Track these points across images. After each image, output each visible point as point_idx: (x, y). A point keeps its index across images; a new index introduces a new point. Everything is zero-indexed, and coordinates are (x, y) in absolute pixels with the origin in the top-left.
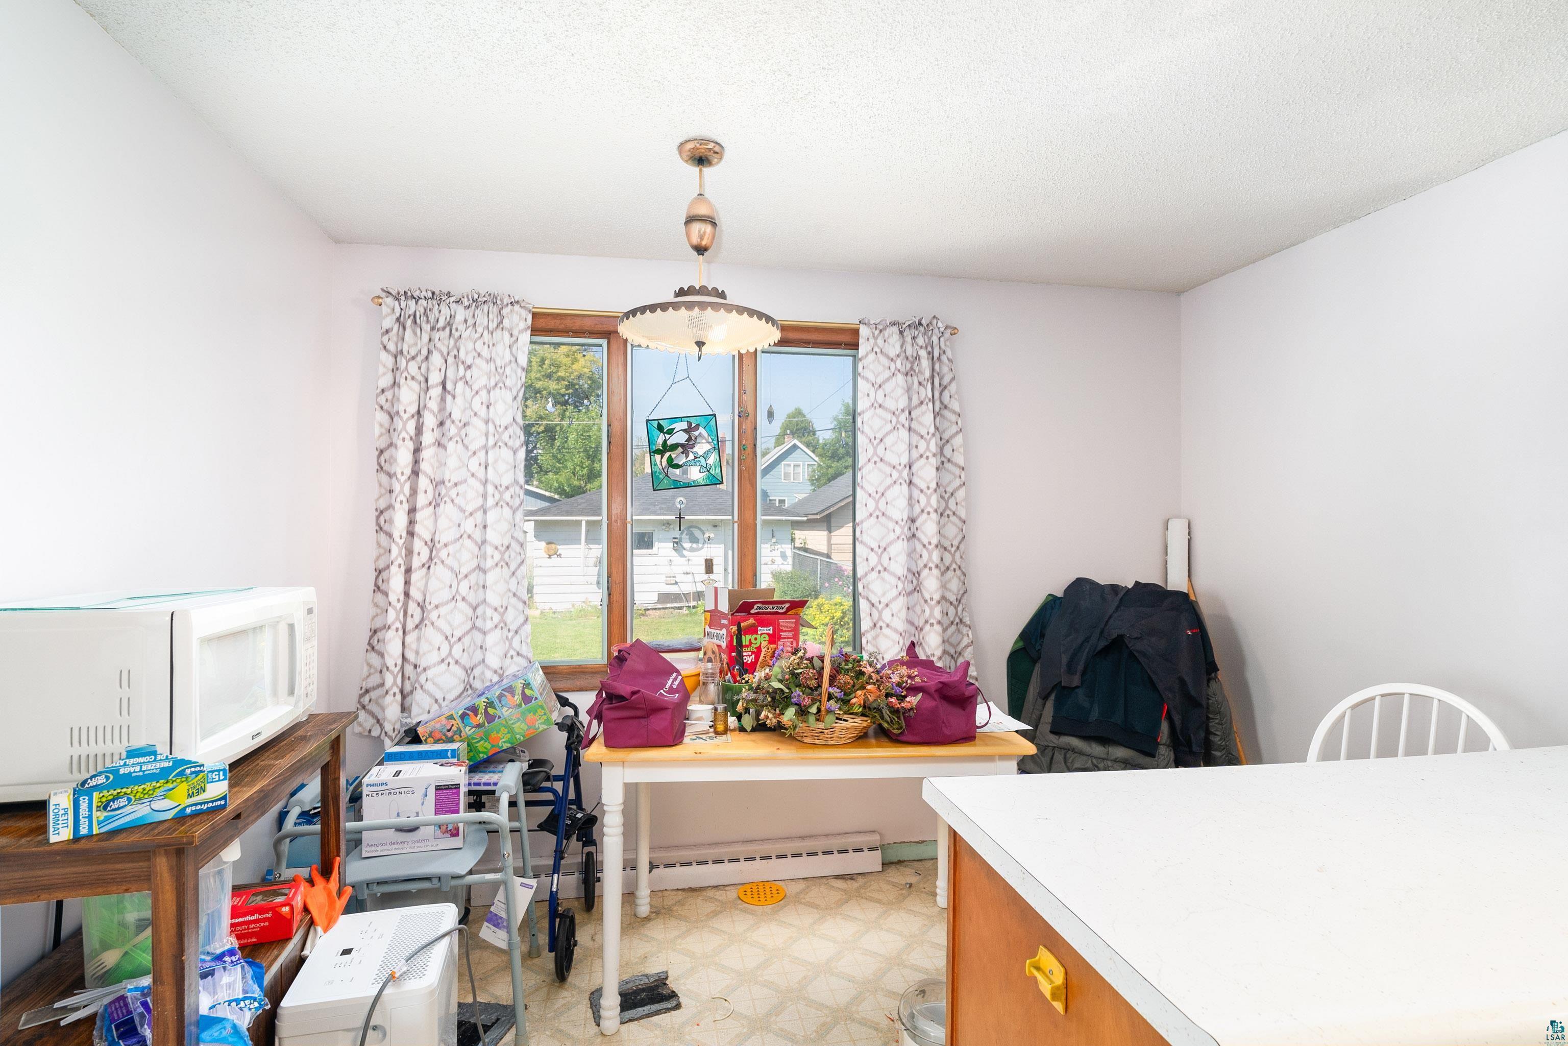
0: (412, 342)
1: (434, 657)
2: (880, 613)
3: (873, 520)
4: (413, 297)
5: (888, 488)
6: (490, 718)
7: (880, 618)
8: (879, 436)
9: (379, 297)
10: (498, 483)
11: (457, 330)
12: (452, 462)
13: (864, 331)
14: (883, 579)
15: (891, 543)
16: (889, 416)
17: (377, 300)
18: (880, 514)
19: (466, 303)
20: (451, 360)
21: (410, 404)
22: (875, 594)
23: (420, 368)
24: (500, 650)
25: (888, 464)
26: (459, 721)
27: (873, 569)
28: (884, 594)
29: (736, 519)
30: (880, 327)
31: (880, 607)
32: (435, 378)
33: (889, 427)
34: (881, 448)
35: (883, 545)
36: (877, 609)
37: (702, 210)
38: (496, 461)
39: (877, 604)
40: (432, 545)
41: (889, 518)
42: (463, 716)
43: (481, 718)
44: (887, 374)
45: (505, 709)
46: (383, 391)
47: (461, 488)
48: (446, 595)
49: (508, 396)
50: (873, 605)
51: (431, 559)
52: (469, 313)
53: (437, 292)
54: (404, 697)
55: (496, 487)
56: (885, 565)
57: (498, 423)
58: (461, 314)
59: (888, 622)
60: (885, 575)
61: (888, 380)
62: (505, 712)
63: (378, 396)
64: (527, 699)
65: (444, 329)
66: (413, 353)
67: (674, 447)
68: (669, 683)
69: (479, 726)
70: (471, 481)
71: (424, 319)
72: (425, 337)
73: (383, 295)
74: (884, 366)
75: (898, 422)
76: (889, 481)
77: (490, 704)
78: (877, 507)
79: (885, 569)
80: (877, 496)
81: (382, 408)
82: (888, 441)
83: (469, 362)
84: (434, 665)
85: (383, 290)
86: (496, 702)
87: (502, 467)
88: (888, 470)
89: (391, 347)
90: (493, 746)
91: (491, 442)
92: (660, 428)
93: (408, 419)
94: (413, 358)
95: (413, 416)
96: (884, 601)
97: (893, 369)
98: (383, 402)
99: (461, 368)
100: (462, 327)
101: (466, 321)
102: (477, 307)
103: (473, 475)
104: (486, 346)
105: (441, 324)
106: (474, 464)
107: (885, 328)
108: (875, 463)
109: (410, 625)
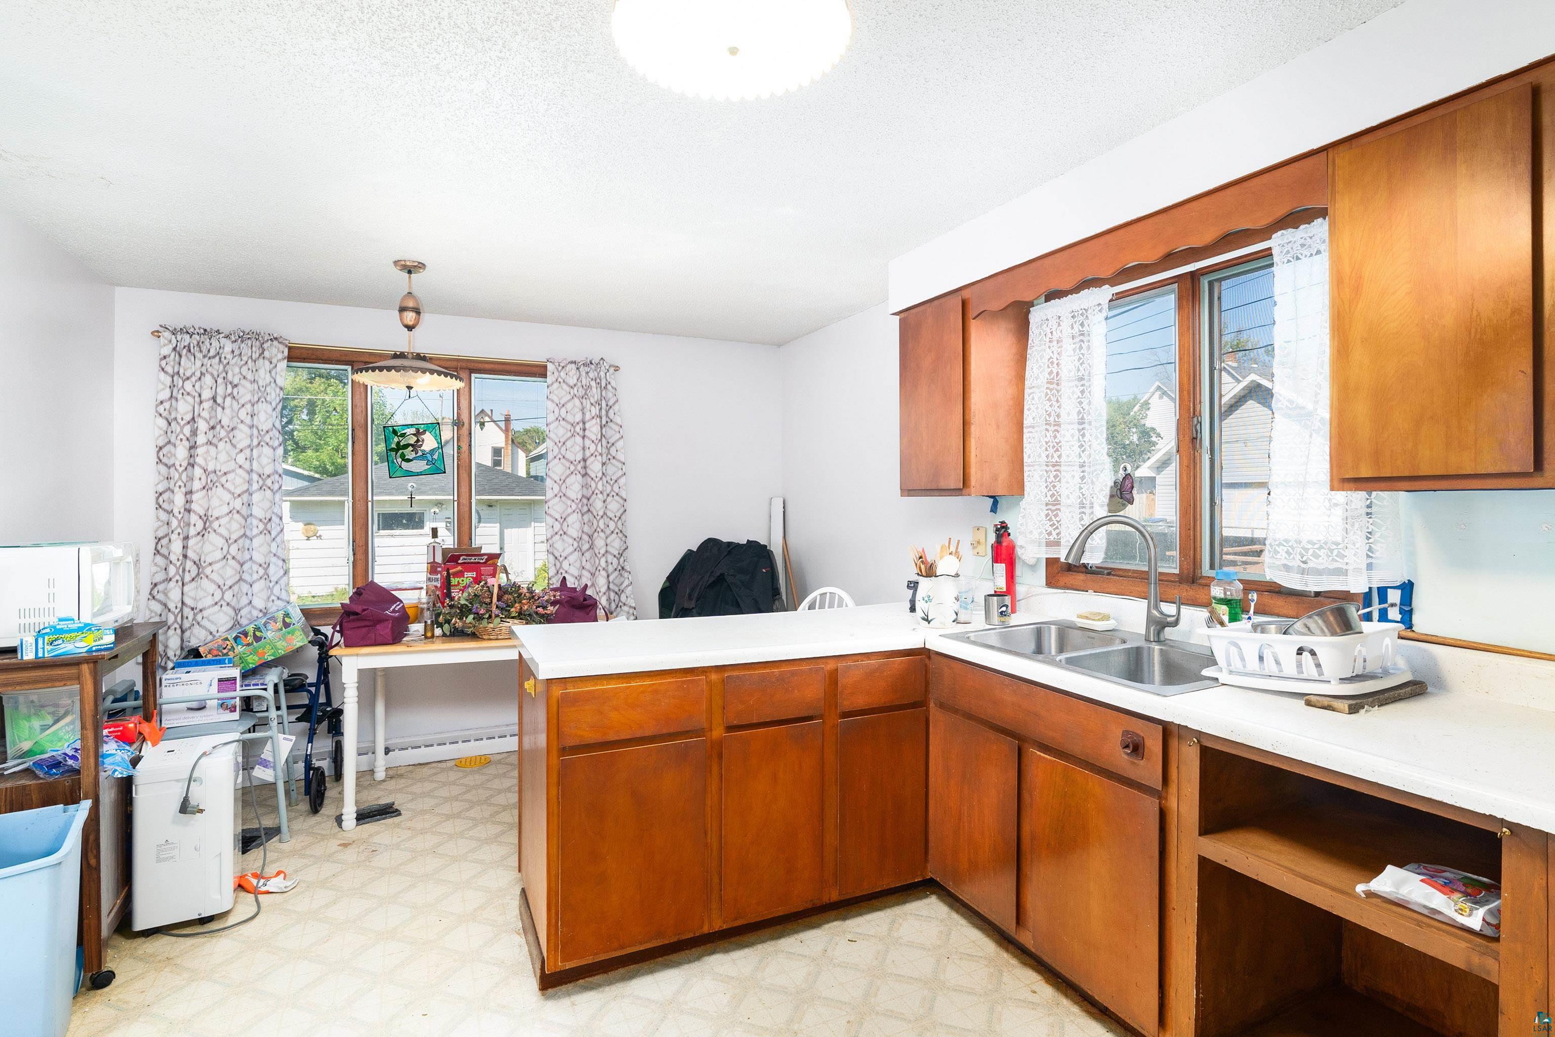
0: (189, 366)
1: (209, 601)
2: (561, 563)
3: (557, 499)
4: (188, 333)
5: (568, 476)
6: (257, 639)
7: (561, 567)
8: (562, 440)
9: (158, 332)
10: (261, 472)
11: (225, 358)
12: (223, 457)
13: (550, 367)
14: (563, 540)
15: (569, 515)
16: (569, 427)
17: (156, 334)
18: (562, 495)
19: (233, 339)
20: (220, 380)
21: (186, 413)
22: (558, 551)
23: (194, 386)
24: (264, 595)
25: (568, 460)
26: (233, 642)
27: (556, 533)
28: (564, 551)
29: (456, 498)
30: (562, 364)
31: (561, 559)
32: (207, 394)
33: (569, 434)
34: (563, 449)
35: (564, 516)
36: (559, 561)
37: (411, 304)
38: (259, 456)
39: (559, 558)
40: (206, 519)
41: (568, 498)
42: (236, 638)
43: (250, 639)
44: (569, 397)
45: (269, 632)
46: (162, 402)
47: (230, 476)
48: (219, 555)
49: (269, 409)
50: (556, 558)
51: (205, 528)
52: (235, 346)
53: (208, 330)
54: (183, 632)
55: (260, 476)
56: (565, 530)
57: (260, 428)
58: (228, 346)
59: (566, 569)
60: (565, 537)
61: (569, 401)
62: (269, 635)
63: (157, 406)
64: (286, 625)
65: (214, 357)
66: (188, 374)
67: (406, 446)
68: (393, 607)
69: (248, 645)
70: (240, 471)
71: (197, 349)
72: (199, 364)
73: (161, 329)
74: (566, 391)
75: (574, 431)
76: (568, 472)
77: (258, 629)
78: (560, 490)
79: (565, 533)
80: (561, 483)
81: (161, 415)
82: (569, 444)
83: (235, 382)
84: (209, 607)
85: (161, 326)
86: (262, 628)
87: (265, 461)
88: (568, 464)
89: (169, 369)
90: (260, 659)
91: (255, 442)
92: (395, 432)
93: (185, 425)
94: (188, 379)
95: (189, 423)
96: (564, 555)
97: (572, 394)
98: (162, 411)
99: (229, 387)
100: (230, 356)
101: (233, 352)
102: (242, 342)
103: (240, 467)
104: (250, 371)
105: (212, 353)
106: (241, 458)
107: (566, 366)
108: (560, 459)
109: (187, 578)
